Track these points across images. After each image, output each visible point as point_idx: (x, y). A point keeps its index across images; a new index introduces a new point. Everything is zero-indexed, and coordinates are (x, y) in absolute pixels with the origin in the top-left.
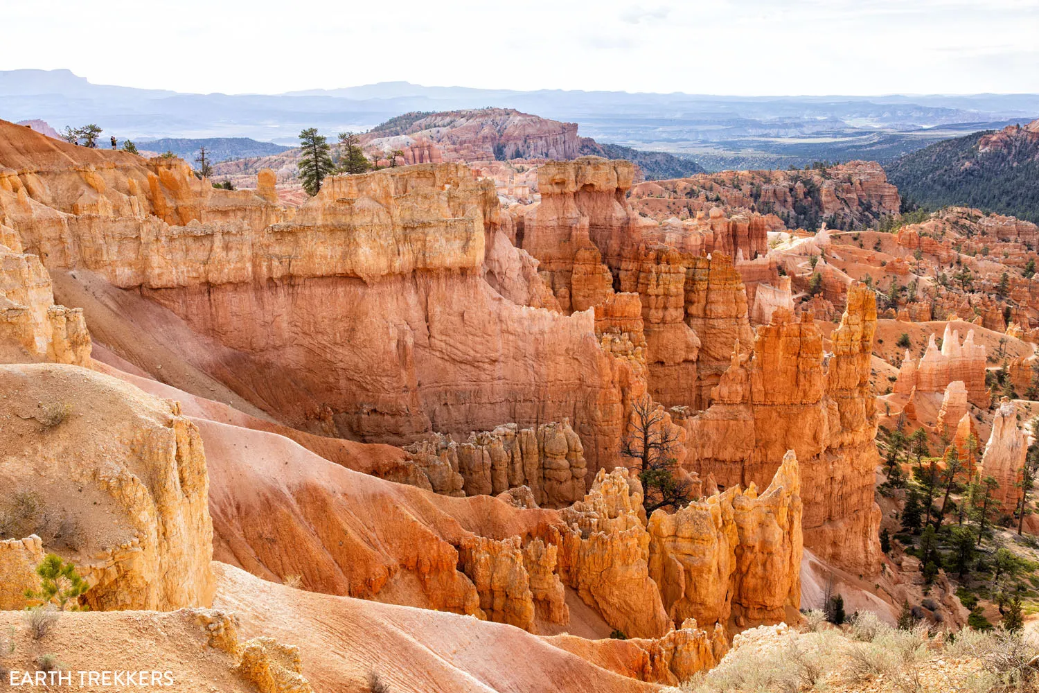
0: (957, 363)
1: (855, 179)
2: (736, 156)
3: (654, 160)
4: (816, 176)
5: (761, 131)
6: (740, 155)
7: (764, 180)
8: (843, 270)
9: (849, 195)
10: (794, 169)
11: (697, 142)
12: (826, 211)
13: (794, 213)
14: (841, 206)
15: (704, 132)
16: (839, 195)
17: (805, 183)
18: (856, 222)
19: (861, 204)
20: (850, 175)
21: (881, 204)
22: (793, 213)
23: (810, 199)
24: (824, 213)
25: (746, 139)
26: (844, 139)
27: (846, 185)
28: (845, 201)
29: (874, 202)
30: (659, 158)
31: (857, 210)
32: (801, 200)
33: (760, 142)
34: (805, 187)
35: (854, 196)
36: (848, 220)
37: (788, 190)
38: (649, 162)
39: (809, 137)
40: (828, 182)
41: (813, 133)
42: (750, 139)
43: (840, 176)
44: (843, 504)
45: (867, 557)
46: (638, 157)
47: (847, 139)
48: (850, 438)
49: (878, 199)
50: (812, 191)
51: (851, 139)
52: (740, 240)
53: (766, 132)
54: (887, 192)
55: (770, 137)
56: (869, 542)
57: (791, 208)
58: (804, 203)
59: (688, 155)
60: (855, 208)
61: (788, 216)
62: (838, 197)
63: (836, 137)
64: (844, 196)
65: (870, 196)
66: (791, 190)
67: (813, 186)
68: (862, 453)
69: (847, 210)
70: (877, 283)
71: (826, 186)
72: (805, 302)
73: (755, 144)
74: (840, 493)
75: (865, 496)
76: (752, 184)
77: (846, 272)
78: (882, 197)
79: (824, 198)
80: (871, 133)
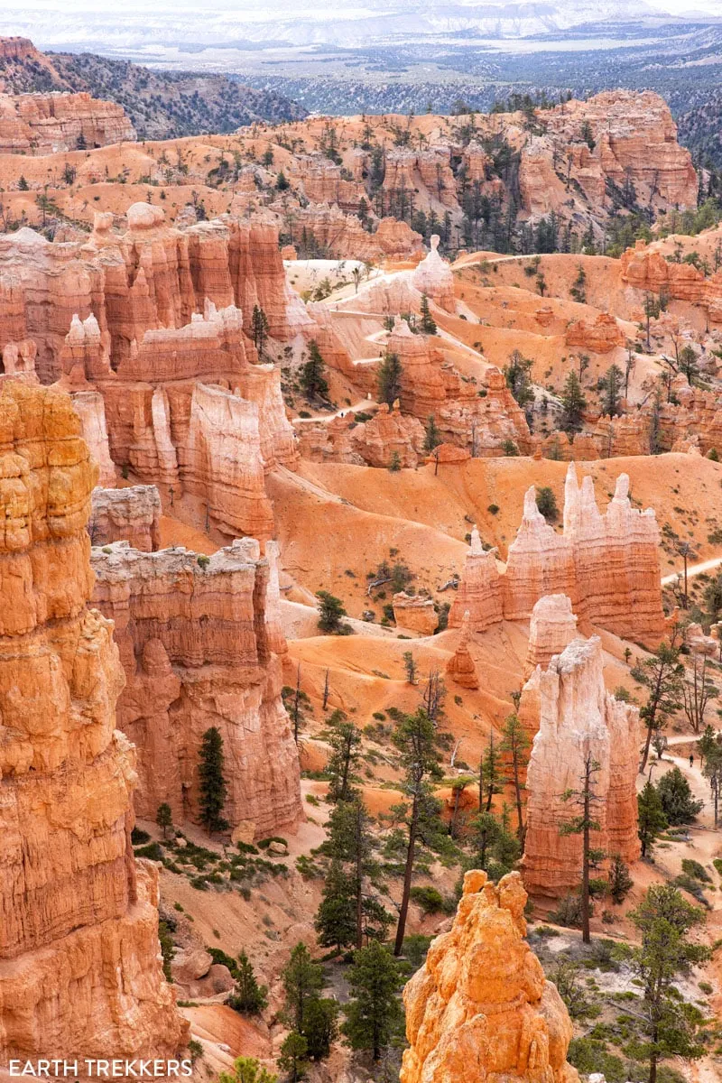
0: (595, 552)
1: (600, 134)
2: (392, 81)
3: (189, 93)
4: (512, 127)
5: (458, 24)
6: (400, 81)
7: (393, 136)
8: (476, 345)
9: (585, 172)
10: (463, 111)
11: (309, 49)
12: (533, 209)
13: (461, 214)
14: (569, 197)
15: (326, 26)
16: (564, 170)
17: (487, 144)
18: (600, 234)
19: (611, 189)
20: (587, 123)
21: (656, 190)
22: (458, 215)
23: (498, 181)
24: (529, 212)
25: (425, 41)
26: (639, 42)
27: (577, 148)
28: (577, 186)
29: (641, 186)
30: (202, 87)
31: (603, 206)
32: (478, 185)
33: (456, 48)
34: (489, 152)
35: (595, 172)
36: (581, 229)
37: (445, 161)
38: (177, 98)
39: (566, 38)
40: (540, 141)
41: (574, 29)
42: (433, 41)
43: (567, 127)
44: (30, 914)
45: (117, 1036)
46: (151, 87)
47: (648, 41)
48: (30, 753)
49: (651, 179)
50: (504, 162)
51: (655, 41)
52: (209, 281)
53: (470, 25)
54: (668, 162)
55: (478, 37)
56: (123, 999)
57: (455, 204)
58: (487, 190)
59: (282, 80)
60: (598, 199)
61: (448, 222)
62: (560, 176)
63: (623, 37)
64: (575, 172)
65: (629, 170)
66: (456, 159)
67: (506, 150)
68: (73, 788)
69: (580, 206)
70: (548, 374)
71: (536, 149)
72: (361, 425)
73: (443, 53)
74: (20, 889)
75: (98, 888)
76: (366, 147)
77: (482, 351)
78: (657, 172)
79: (529, 180)
80: (700, 26)
